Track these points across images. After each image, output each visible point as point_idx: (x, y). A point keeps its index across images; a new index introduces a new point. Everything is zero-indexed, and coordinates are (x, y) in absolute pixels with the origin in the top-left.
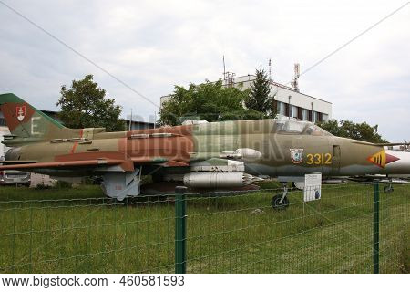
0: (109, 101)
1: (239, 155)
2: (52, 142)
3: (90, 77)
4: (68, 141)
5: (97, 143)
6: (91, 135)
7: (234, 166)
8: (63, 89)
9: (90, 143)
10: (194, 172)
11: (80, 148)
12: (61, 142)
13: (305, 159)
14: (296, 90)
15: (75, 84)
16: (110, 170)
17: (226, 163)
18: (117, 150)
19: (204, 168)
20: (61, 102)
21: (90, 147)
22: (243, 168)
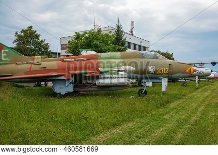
0: (42, 41)
1: (123, 69)
2: (16, 64)
3: (31, 27)
4: (27, 63)
5: (44, 64)
6: (39, 60)
7: (122, 75)
8: (16, 33)
9: (40, 64)
10: (101, 78)
11: (35, 67)
12: (23, 64)
13: (156, 71)
14: (132, 35)
15: (23, 31)
16: (57, 78)
17: (118, 74)
18: (57, 68)
19: (106, 76)
20: (15, 41)
21: (41, 66)
22: (126, 76)
